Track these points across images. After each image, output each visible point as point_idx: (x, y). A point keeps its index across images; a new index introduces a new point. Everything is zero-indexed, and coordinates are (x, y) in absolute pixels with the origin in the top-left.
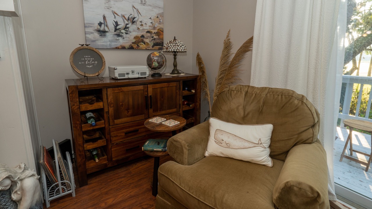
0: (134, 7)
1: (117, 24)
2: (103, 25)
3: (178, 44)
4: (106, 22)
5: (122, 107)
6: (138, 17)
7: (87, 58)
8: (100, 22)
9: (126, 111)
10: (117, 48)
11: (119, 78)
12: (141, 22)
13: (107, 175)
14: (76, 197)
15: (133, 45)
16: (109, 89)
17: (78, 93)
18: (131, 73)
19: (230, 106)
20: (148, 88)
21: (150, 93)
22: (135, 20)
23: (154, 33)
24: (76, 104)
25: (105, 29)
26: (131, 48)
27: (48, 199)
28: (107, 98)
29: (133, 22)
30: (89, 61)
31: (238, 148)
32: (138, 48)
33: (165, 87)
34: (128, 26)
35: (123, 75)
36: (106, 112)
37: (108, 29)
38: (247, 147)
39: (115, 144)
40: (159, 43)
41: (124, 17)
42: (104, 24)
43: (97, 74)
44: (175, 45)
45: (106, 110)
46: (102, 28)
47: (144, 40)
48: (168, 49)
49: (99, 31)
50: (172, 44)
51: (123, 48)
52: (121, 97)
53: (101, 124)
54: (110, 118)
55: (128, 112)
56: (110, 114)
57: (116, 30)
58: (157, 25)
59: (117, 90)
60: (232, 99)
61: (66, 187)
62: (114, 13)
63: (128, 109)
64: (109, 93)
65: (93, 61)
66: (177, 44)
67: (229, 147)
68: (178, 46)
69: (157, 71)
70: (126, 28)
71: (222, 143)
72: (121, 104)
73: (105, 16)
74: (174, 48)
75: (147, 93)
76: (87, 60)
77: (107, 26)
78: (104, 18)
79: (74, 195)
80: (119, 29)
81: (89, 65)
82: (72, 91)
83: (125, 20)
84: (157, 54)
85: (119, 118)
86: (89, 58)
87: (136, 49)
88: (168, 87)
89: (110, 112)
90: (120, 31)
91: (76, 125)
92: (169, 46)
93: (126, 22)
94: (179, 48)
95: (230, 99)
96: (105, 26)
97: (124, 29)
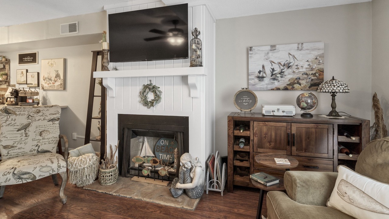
0: (290, 54)
1: (273, 70)
2: (262, 73)
3: (335, 84)
4: (265, 70)
5: (265, 138)
6: (294, 62)
7: (245, 98)
8: (260, 70)
9: (268, 143)
10: (272, 90)
11: (265, 114)
12: (297, 66)
13: (248, 193)
14: (223, 196)
15: (287, 86)
16: (255, 122)
17: (233, 122)
18: (276, 111)
19: (377, 159)
20: (292, 127)
21: (294, 131)
22: (290, 65)
23: (312, 74)
24: (231, 129)
25: (263, 75)
26: (286, 89)
27: (208, 189)
28: (253, 129)
29: (289, 67)
30: (246, 100)
31: (364, 208)
32: (293, 89)
33: (312, 128)
34: (283, 71)
35: (269, 112)
36: (252, 140)
37: (266, 75)
38: (378, 211)
39: (256, 169)
40: (317, 83)
41: (280, 64)
42: (263, 71)
43: (250, 110)
44: (330, 86)
45: (252, 138)
46: (261, 75)
47: (299, 81)
48: (322, 89)
49: (258, 77)
50: (327, 85)
51: (278, 89)
52: (265, 129)
53: (247, 149)
54: (255, 146)
55: (271, 144)
56: (254, 142)
57: (272, 75)
58: (315, 66)
59: (261, 124)
60: (382, 152)
61: (219, 187)
62: (272, 62)
63: (270, 142)
64: (255, 125)
65: (249, 100)
66: (333, 84)
67: (352, 203)
68: (334, 86)
69: (308, 111)
70: (281, 73)
71: (344, 197)
72: (264, 136)
73: (264, 65)
74: (329, 89)
75: (290, 131)
76: (245, 99)
77: (265, 73)
78: (263, 67)
79: (222, 195)
80: (275, 74)
81: (245, 102)
82: (230, 120)
83: (281, 66)
84: (307, 94)
85: (262, 148)
86: (246, 98)
87: (290, 90)
88: (316, 128)
89: (255, 141)
90: (276, 75)
91: (230, 145)
92: (323, 87)
93: (282, 68)
94: (335, 88)
95: (379, 151)
96: (263, 73)
97: (279, 74)
